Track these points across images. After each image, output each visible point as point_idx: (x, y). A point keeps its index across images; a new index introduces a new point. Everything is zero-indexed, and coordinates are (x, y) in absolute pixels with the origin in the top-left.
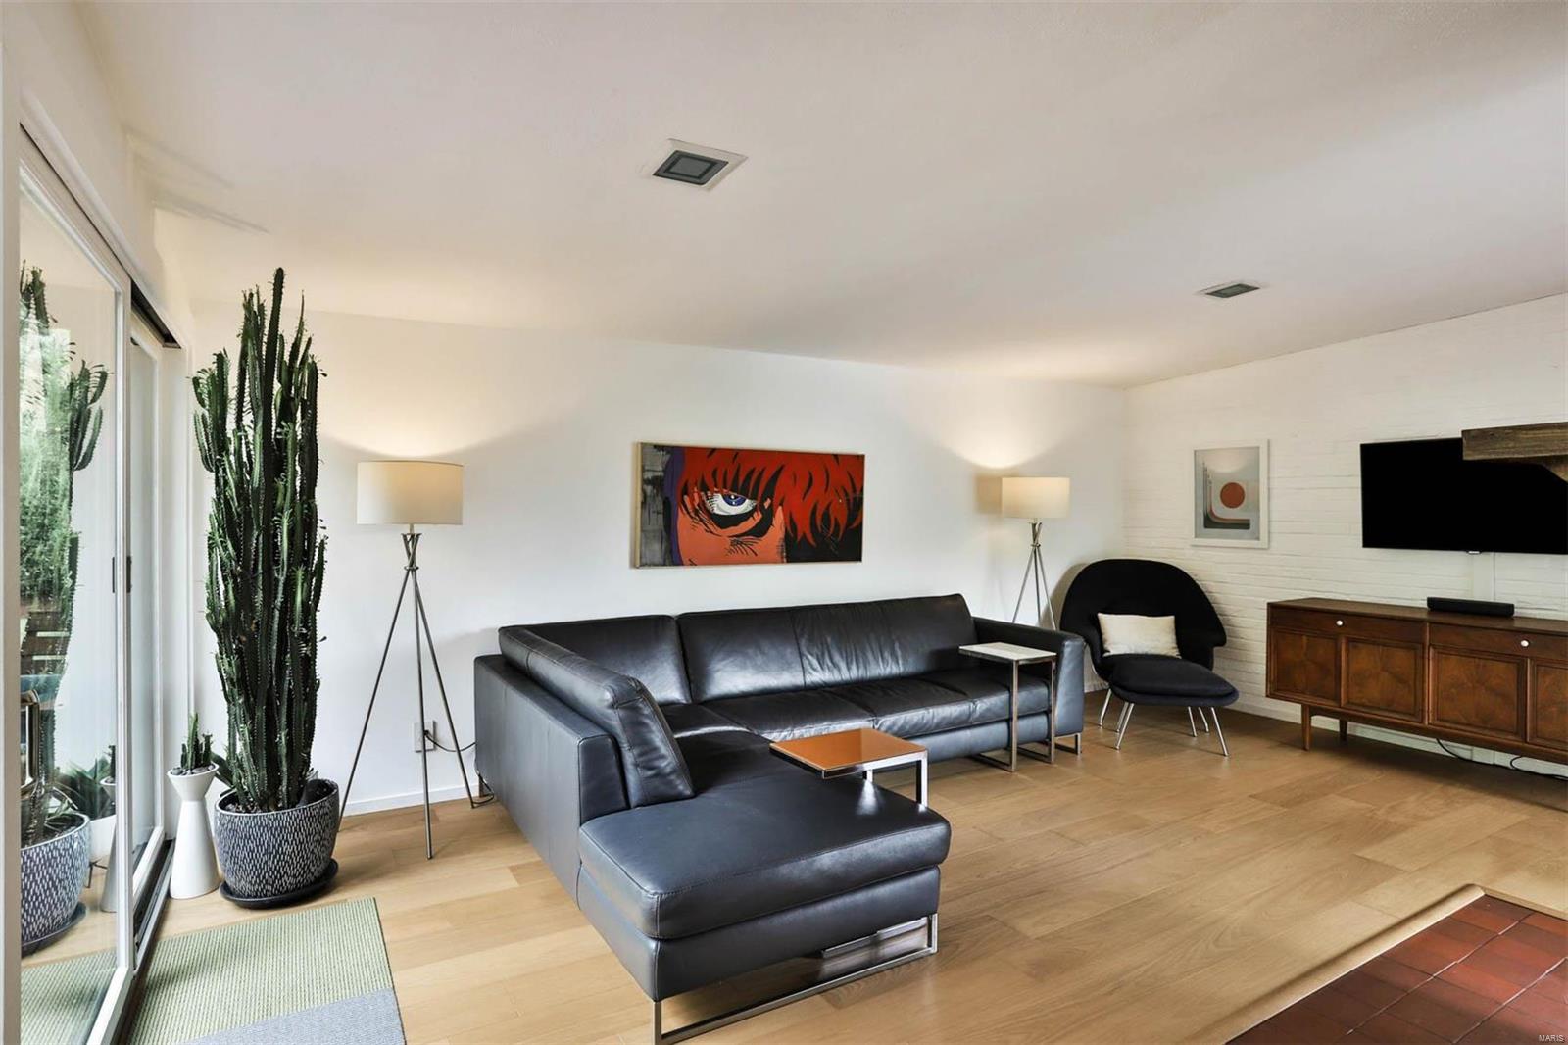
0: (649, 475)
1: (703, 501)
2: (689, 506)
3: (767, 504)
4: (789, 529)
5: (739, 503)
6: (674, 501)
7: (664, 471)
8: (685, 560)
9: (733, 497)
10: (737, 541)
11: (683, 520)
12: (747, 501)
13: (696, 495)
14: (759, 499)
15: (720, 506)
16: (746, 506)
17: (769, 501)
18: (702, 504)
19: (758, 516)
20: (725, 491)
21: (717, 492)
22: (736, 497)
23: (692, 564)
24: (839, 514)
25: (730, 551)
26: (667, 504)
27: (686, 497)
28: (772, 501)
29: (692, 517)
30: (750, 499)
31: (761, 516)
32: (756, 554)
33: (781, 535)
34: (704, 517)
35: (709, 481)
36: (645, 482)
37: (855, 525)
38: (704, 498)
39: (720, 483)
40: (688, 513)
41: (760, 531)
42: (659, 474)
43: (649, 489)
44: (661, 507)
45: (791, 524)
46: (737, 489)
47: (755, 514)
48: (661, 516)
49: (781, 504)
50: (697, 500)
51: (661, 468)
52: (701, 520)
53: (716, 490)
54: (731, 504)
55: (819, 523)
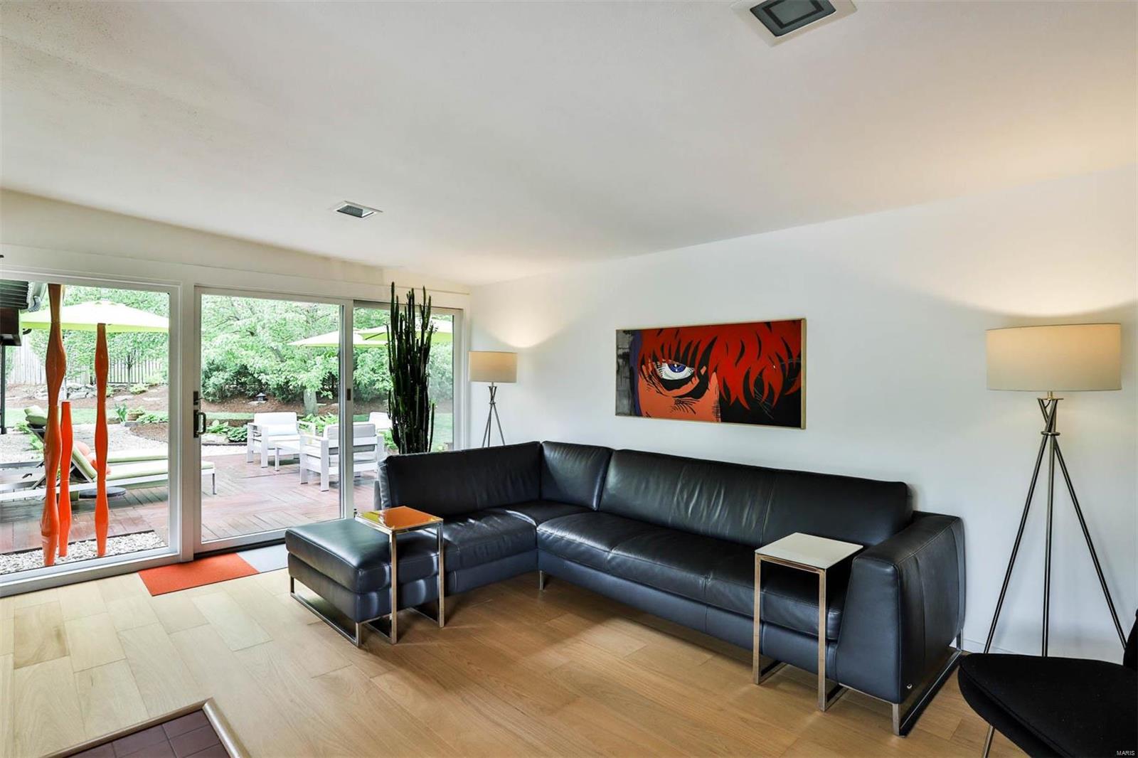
0: (621, 352)
1: (655, 369)
2: (646, 373)
3: (703, 371)
4: (722, 391)
5: (681, 370)
6: (636, 370)
7: (630, 348)
8: (644, 413)
9: (676, 366)
10: (680, 400)
11: (642, 384)
12: (687, 369)
13: (649, 364)
14: (696, 366)
15: (667, 373)
16: (687, 372)
17: (705, 368)
18: (654, 371)
19: (696, 381)
20: (670, 361)
21: (664, 362)
22: (678, 366)
23: (649, 416)
24: (774, 378)
25: (675, 408)
26: (631, 371)
27: (643, 366)
28: (707, 368)
29: (647, 381)
30: (690, 367)
31: (698, 381)
32: (695, 413)
33: (716, 397)
34: (656, 381)
35: (659, 354)
36: (619, 356)
37: (791, 391)
38: (655, 367)
39: (667, 356)
40: (645, 378)
41: (698, 393)
42: (627, 351)
43: (621, 361)
44: (628, 374)
45: (725, 389)
46: (680, 360)
47: (693, 379)
48: (628, 380)
49: (715, 371)
50: (651, 369)
51: (628, 347)
52: (654, 384)
53: (663, 360)
54: (675, 372)
55: (752, 388)
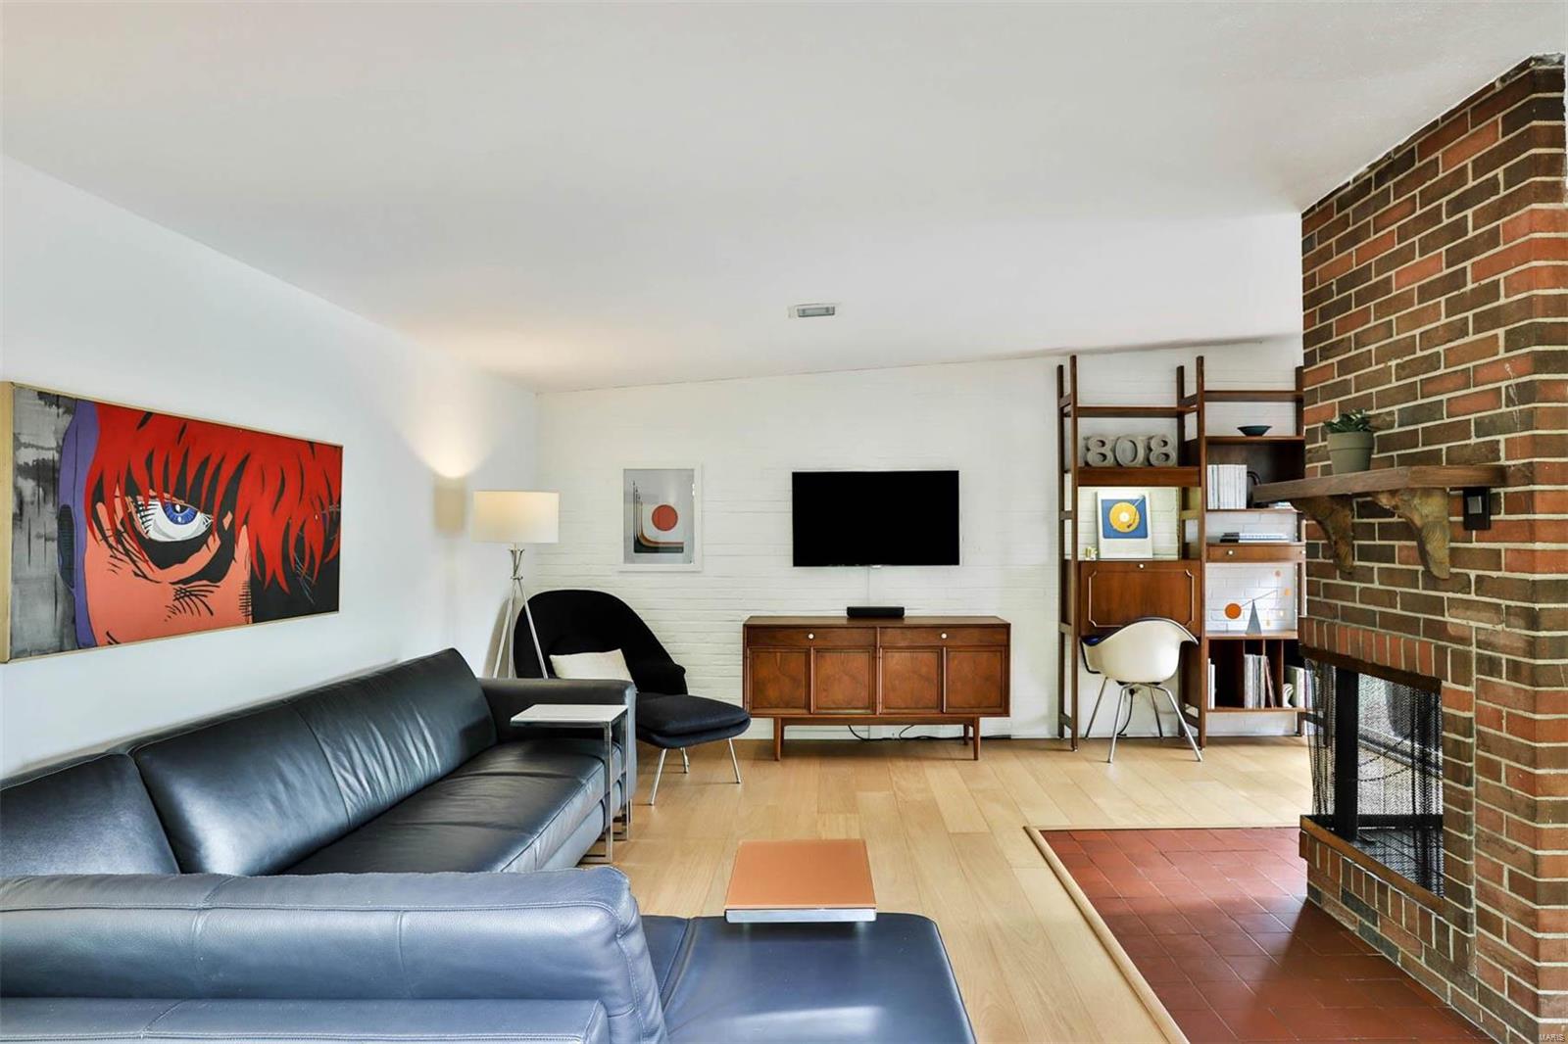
0: (28, 456)
1: (131, 514)
2: (106, 525)
3: (227, 521)
4: (256, 564)
5: (188, 520)
6: (80, 514)
7: (60, 450)
8: (100, 635)
9: (178, 508)
10: (185, 590)
11: (95, 554)
12: (200, 516)
13: (117, 501)
14: (216, 510)
15: (160, 525)
16: (198, 525)
17: (230, 516)
18: (129, 519)
19: (214, 543)
20: (166, 495)
21: (153, 498)
22: (183, 509)
23: (113, 641)
24: (314, 540)
25: (174, 610)
26: (65, 517)
27: (101, 508)
28: (234, 515)
29: (111, 547)
30: (205, 511)
31: (218, 542)
32: (212, 614)
33: (245, 576)
34: (131, 545)
35: (140, 476)
36: (21, 470)
37: (331, 556)
38: (132, 509)
39: (158, 480)
40: (105, 538)
41: (215, 571)
42: (51, 455)
43: (28, 486)
44: (53, 527)
45: (258, 557)
46: (186, 496)
47: (210, 540)
48: (53, 546)
49: (245, 522)
50: (120, 513)
51: (54, 445)
52: (127, 553)
53: (152, 493)
54: (177, 522)
55: (292, 554)
